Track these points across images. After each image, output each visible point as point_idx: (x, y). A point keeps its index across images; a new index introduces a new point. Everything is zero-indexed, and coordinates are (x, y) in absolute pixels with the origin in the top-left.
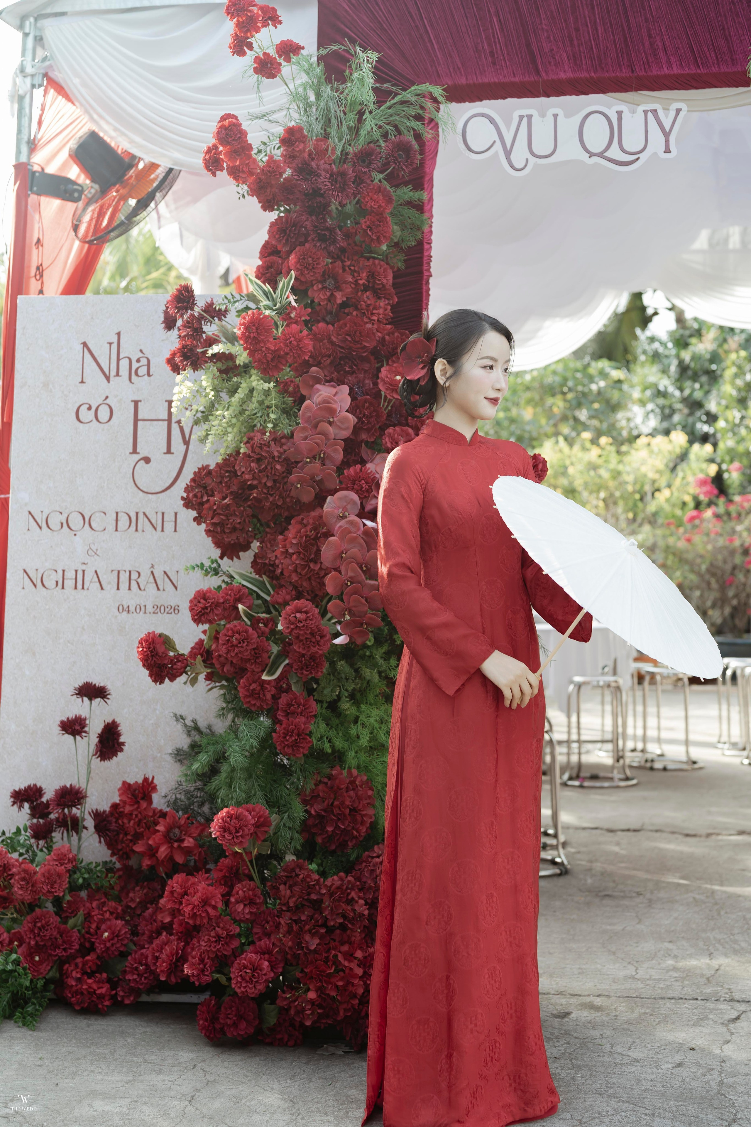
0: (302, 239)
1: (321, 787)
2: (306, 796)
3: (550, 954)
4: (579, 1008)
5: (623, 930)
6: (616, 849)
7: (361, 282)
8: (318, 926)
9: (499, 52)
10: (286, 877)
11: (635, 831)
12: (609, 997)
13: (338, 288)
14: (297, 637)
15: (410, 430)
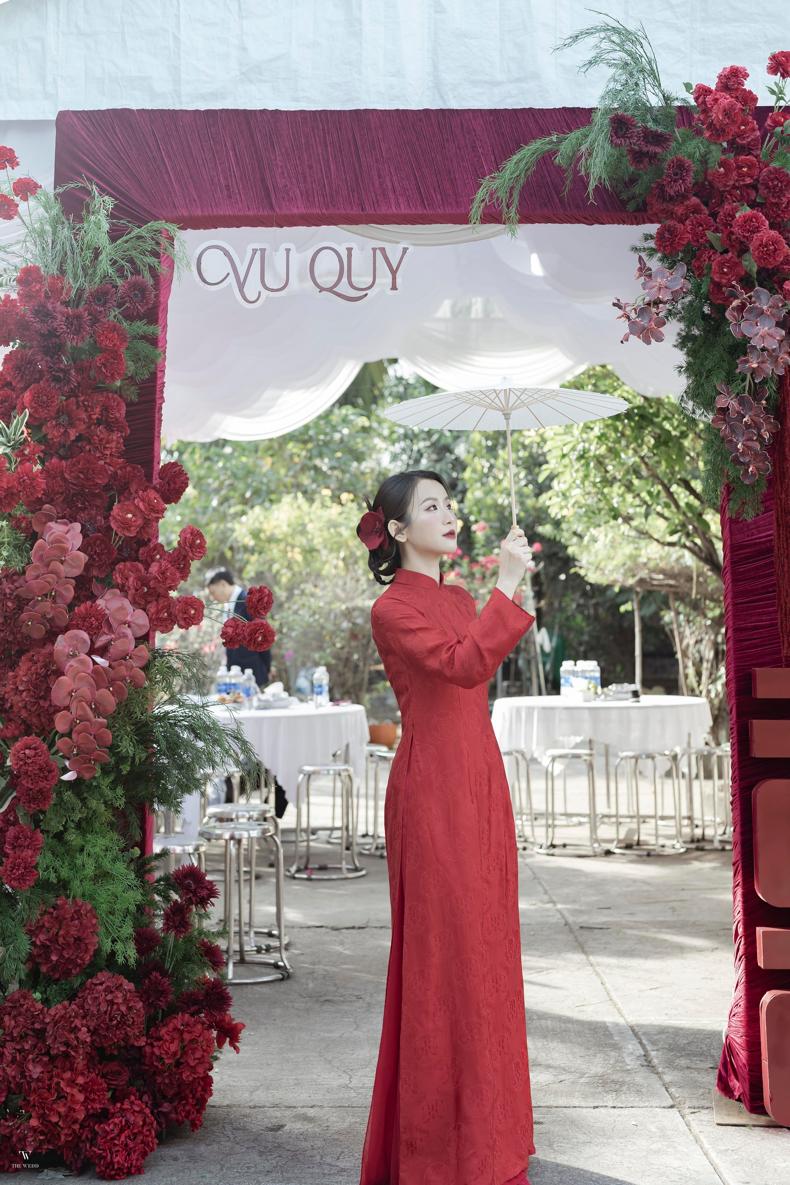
0: (37, 376)
1: (46, 917)
2: (31, 926)
3: (268, 1065)
4: (293, 1120)
5: (341, 1037)
6: (340, 949)
7: (94, 417)
8: (42, 1055)
9: (235, 186)
10: (10, 1007)
11: (360, 928)
12: (321, 1107)
13: (72, 424)
14: (26, 773)
15: (140, 566)
